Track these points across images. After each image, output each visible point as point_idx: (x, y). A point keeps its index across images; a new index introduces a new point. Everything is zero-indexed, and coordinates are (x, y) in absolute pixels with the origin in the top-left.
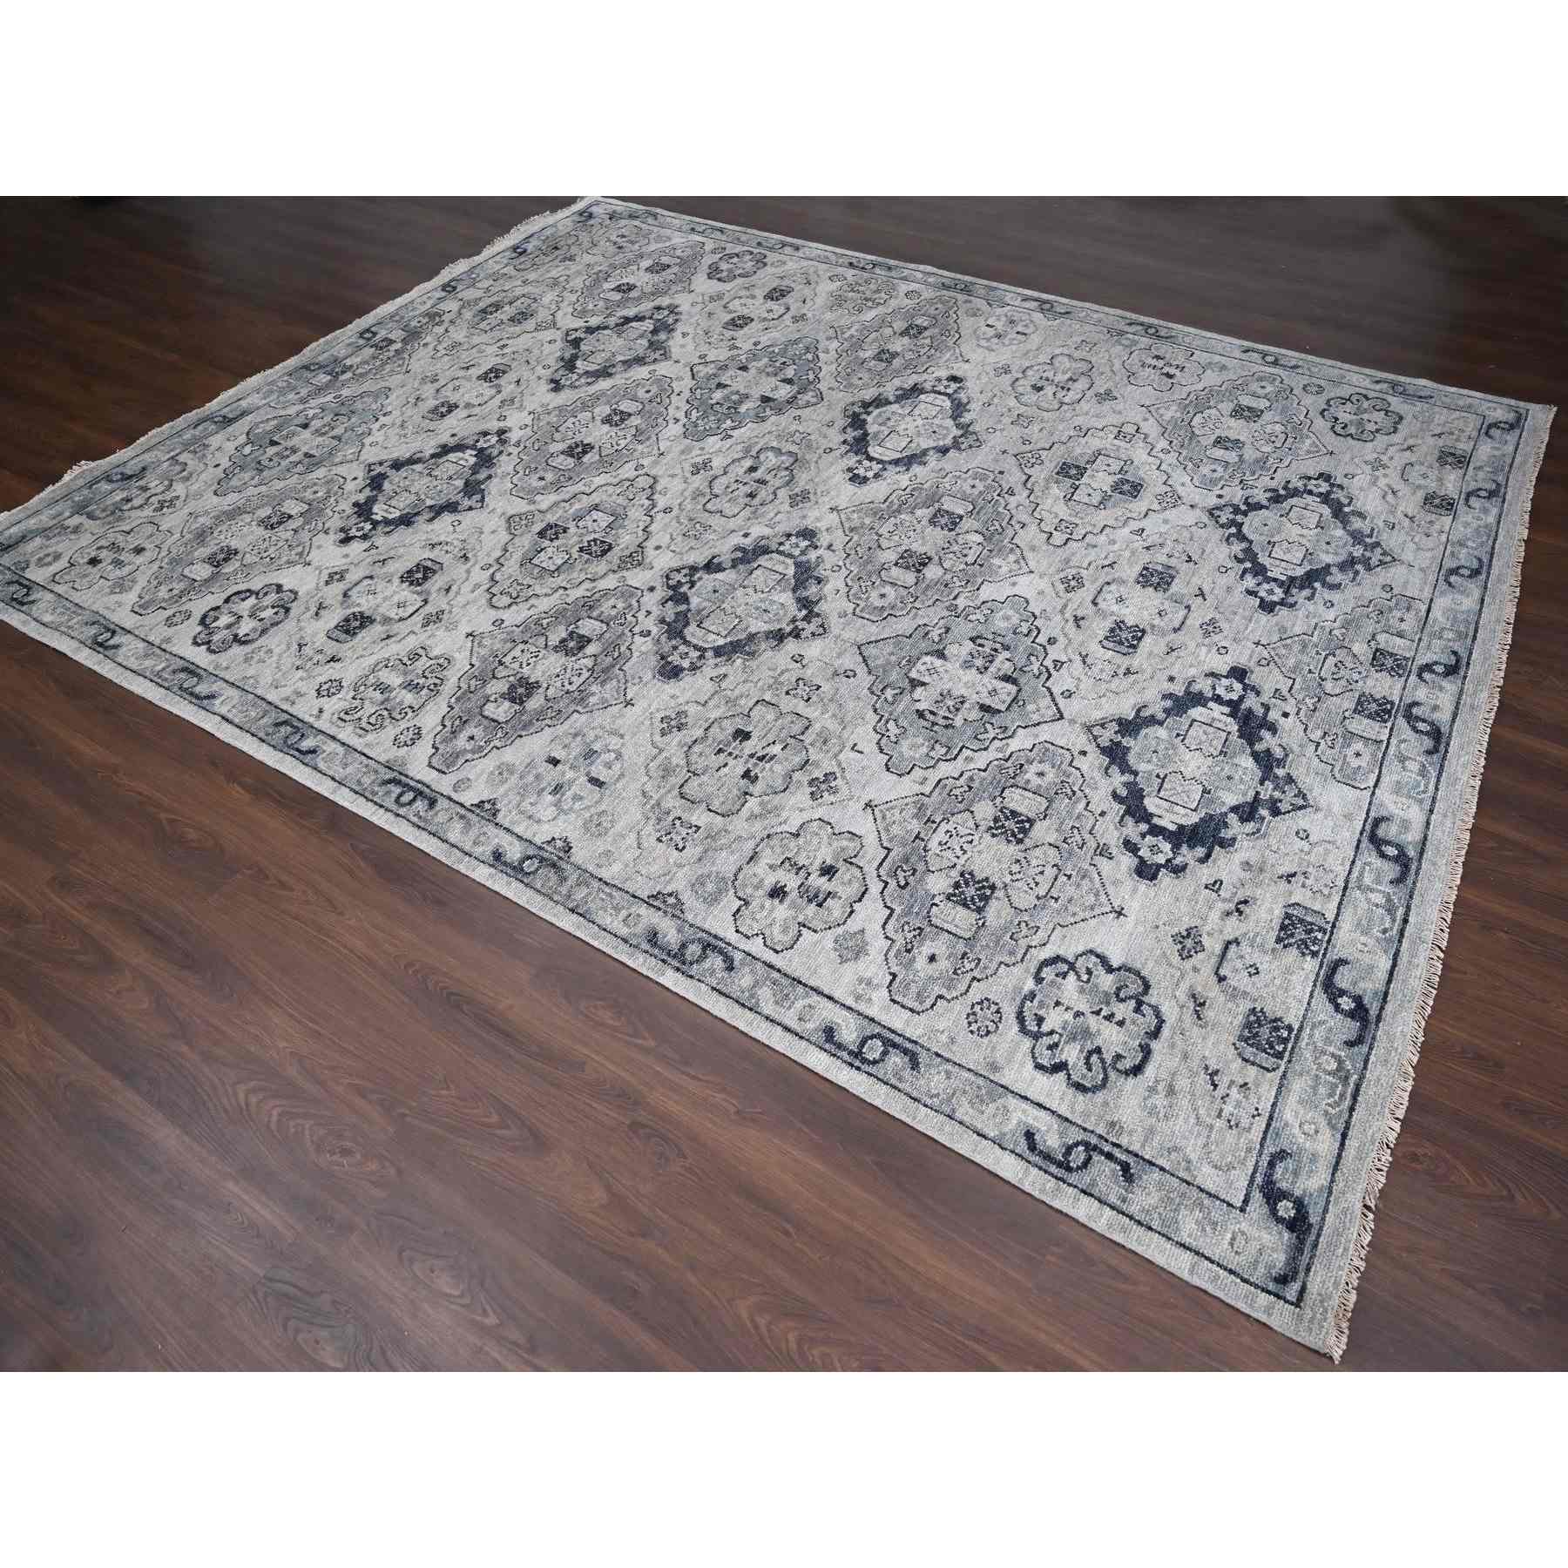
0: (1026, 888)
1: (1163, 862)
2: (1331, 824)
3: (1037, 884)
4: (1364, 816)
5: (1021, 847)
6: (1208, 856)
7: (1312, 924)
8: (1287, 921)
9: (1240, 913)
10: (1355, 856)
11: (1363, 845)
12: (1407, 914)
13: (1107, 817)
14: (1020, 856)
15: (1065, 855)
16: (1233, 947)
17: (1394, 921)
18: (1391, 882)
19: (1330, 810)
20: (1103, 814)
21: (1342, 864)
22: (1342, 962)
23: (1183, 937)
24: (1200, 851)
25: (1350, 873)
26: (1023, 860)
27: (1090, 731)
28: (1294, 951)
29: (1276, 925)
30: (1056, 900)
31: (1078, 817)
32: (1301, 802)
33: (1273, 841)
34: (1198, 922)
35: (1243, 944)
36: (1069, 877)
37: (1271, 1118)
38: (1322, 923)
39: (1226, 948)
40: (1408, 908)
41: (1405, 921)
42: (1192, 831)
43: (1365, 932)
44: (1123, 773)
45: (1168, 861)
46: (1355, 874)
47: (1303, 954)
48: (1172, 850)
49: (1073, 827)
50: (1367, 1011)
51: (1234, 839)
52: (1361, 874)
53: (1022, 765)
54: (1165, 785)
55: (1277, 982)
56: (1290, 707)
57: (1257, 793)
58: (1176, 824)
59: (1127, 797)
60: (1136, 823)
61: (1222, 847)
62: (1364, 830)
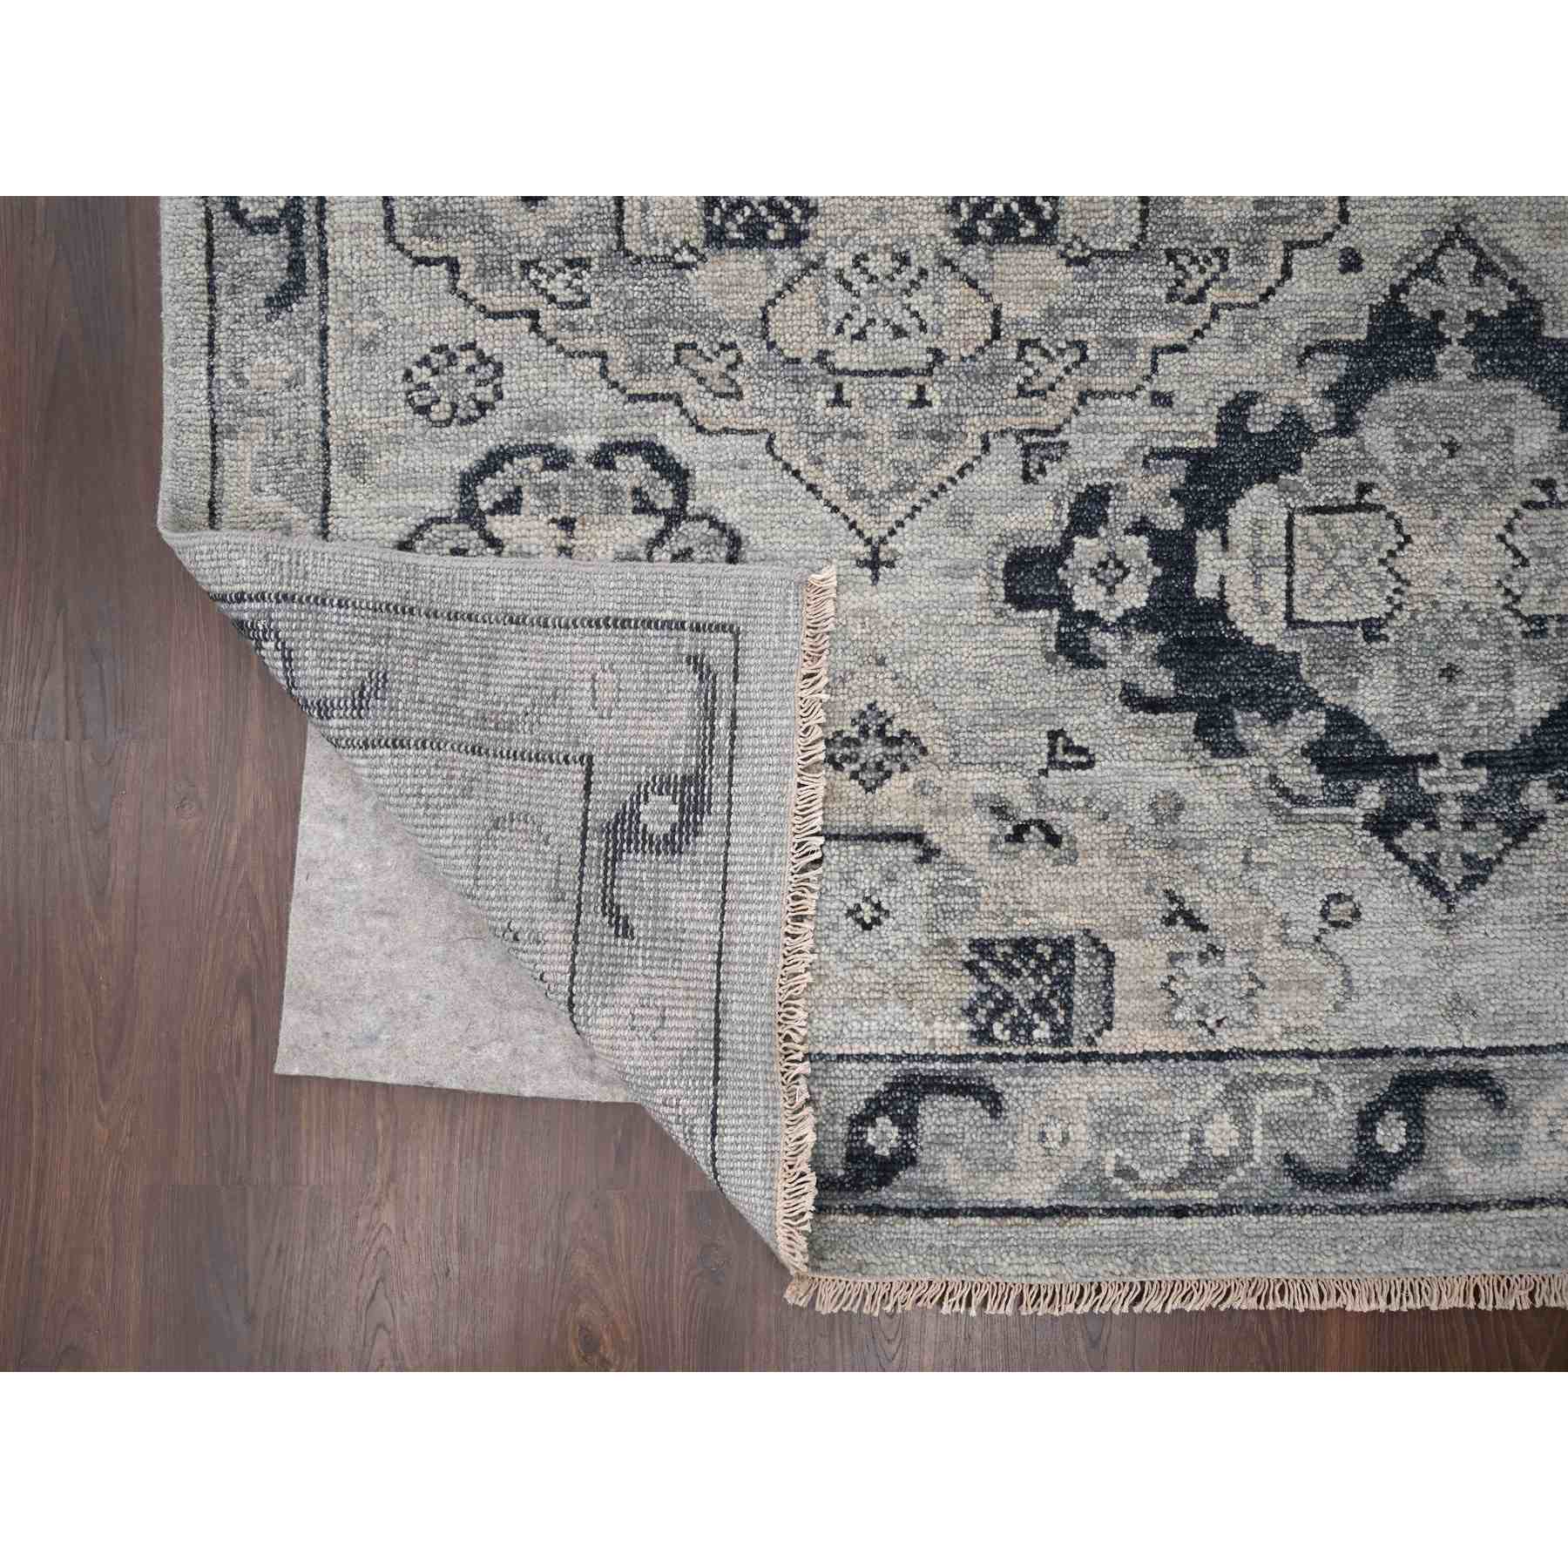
0: (834, 316)
1: (1081, 605)
2: (1414, 966)
3: (861, 335)
4: (1482, 1043)
5: (952, 248)
6: (1155, 705)
7: (1068, 1006)
8: (1045, 950)
9: (1019, 834)
10: (1331, 1054)
11: (1377, 1065)
12: (1201, 1210)
13: (1156, 418)
14: (923, 258)
15: (983, 363)
16: (909, 851)
17: (1168, 1187)
18: (1288, 1158)
19: (1459, 955)
20: (1162, 400)
21: (1287, 1031)
22: (993, 1102)
23: (881, 732)
24: (1161, 682)
25: (1274, 1054)
26: (911, 273)
27: (1448, 241)
28: (969, 988)
29: (1021, 928)
30: (838, 401)
31: (1119, 344)
32: (1451, 878)
33: (1279, 849)
34: (940, 749)
35: (928, 872)
36: (921, 401)
38: (1083, 1026)
39: (900, 837)
40: (1223, 1210)
41: (1180, 1212)
42: (1221, 641)
43: (1100, 1132)
44: (1331, 393)
45: (1091, 617)
46: (1273, 1068)
47: (970, 1012)
48: (1130, 613)
49: (1081, 346)
50: (884, 1181)
51: (1240, 750)
52: (1277, 1082)
54: (1340, 522)
55: (865, 976)
57: (1431, 761)
58: (1221, 594)
59: (1249, 437)
60: (1174, 493)
61: (1199, 729)
62: (1430, 1054)
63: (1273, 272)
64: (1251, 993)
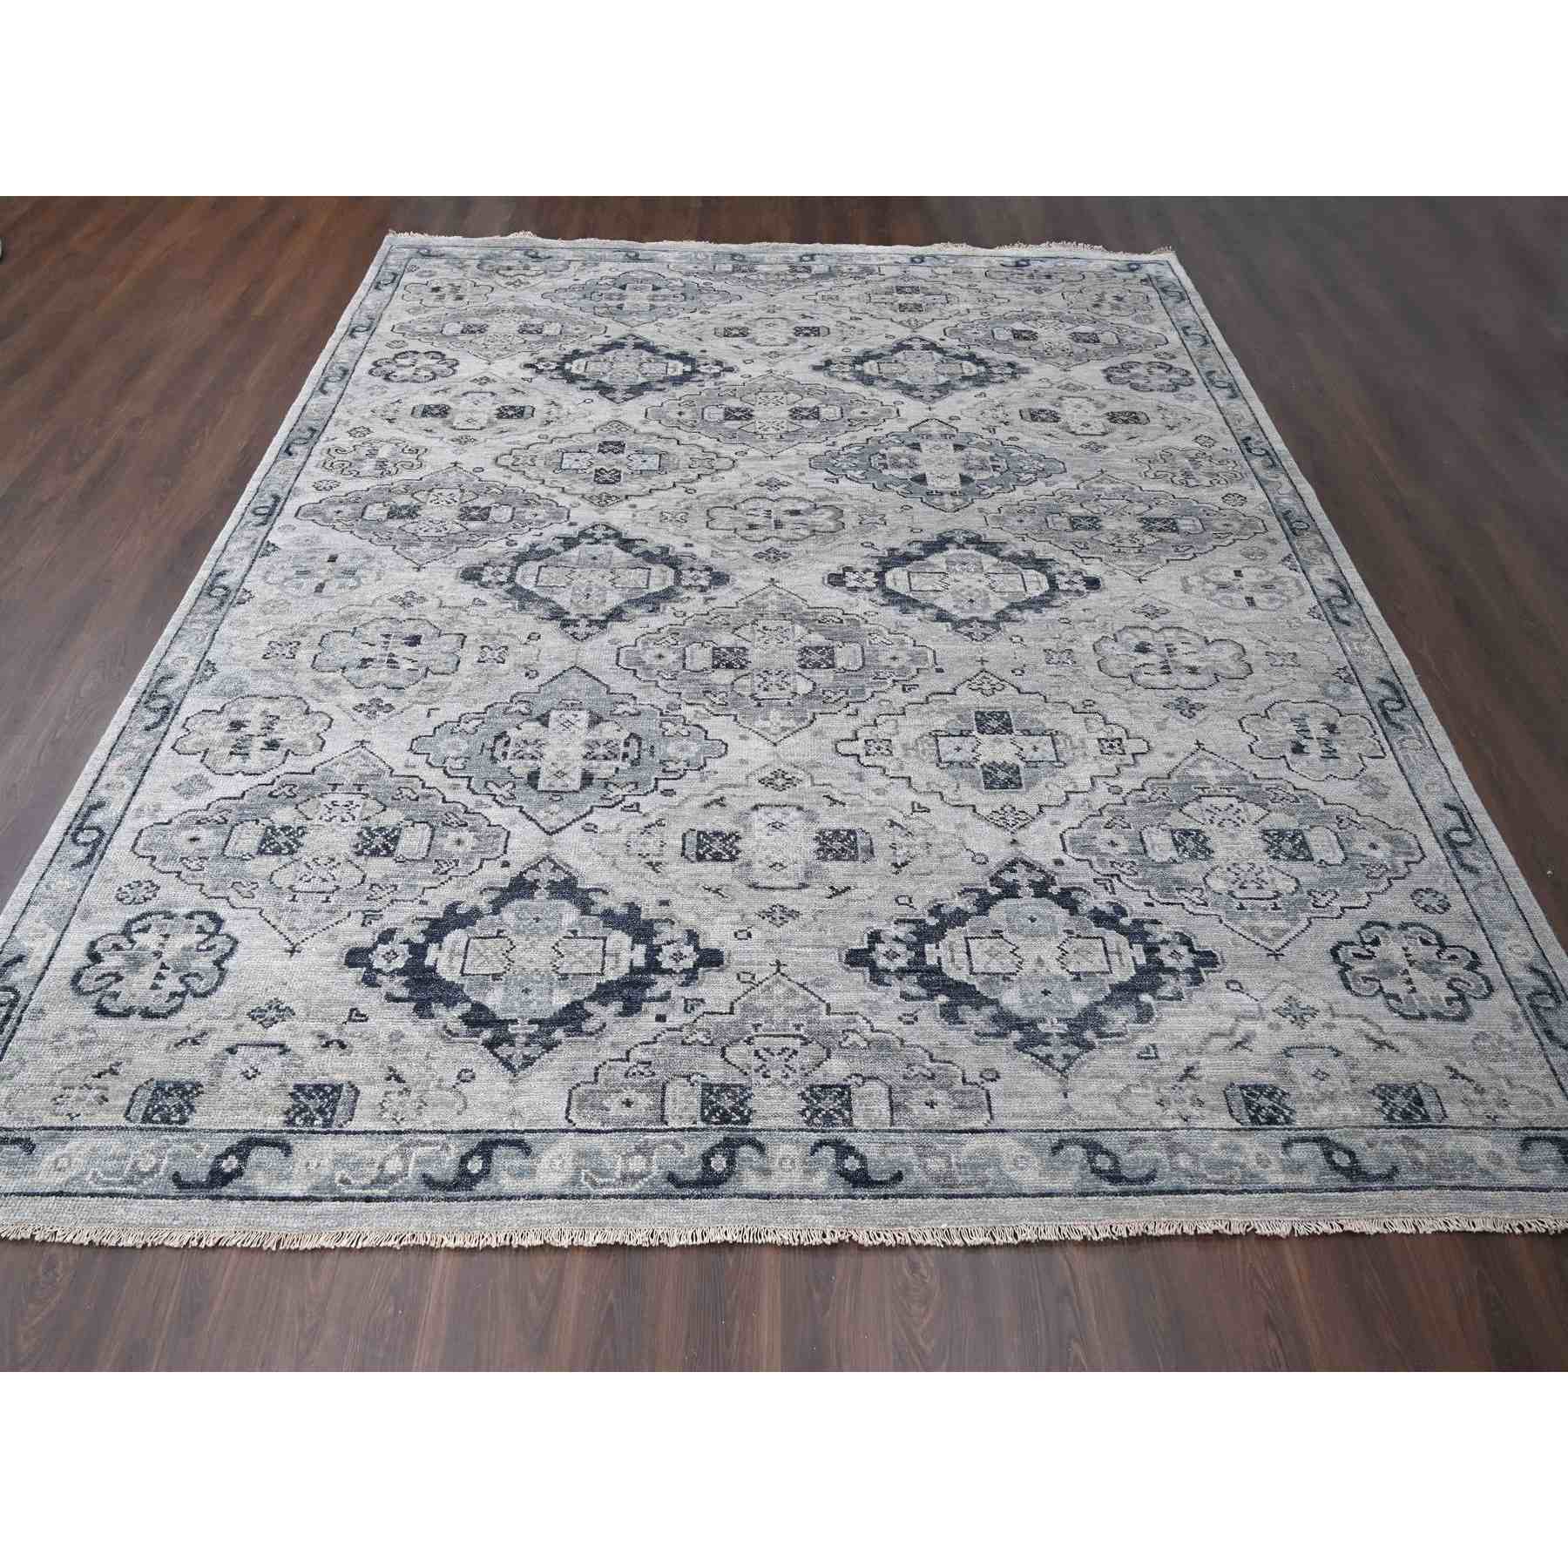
0: (300, 875)
1: (376, 966)
2: (497, 1097)
3: (309, 881)
4: (523, 1128)
5: (352, 856)
6: (398, 1000)
7: (333, 1111)
8: (329, 1089)
9: (327, 1045)
10: (452, 1132)
11: (473, 1136)
12: (378, 1199)
13: (419, 908)
14: (340, 859)
15: (355, 890)
16: (278, 1050)
17: (364, 1188)
18: (424, 1176)
19: (518, 1094)
20: (424, 903)
21: (433, 1123)
22: (287, 1150)
23: (277, 1007)
24: (404, 993)
25: (426, 1132)
26: (334, 864)
27: (544, 859)
28: (289, 1103)
29: (321, 1080)
30: (293, 900)
31: (411, 886)
32: (516, 1063)
33: (442, 1052)
34: (300, 1013)
35: (283, 1058)
36: (327, 900)
37: (71, 1129)
38: (339, 1118)
39: (274, 1045)
40: (389, 1199)
41: (368, 1199)
42: (432, 979)
43: (336, 1163)
44: (492, 902)
45: (379, 971)
46: (424, 1138)
47: (287, 1113)
48: (395, 970)
49: (396, 887)
50: (224, 1184)
51: (432, 1016)
52: (424, 1144)
53: (466, 825)
54: (489, 942)
55: (242, 1098)
57: (514, 1022)
58: (435, 964)
59: (456, 915)
60: (422, 932)
61: (416, 1009)
62: (498, 1132)
63: (476, 866)
64: (420, 1107)
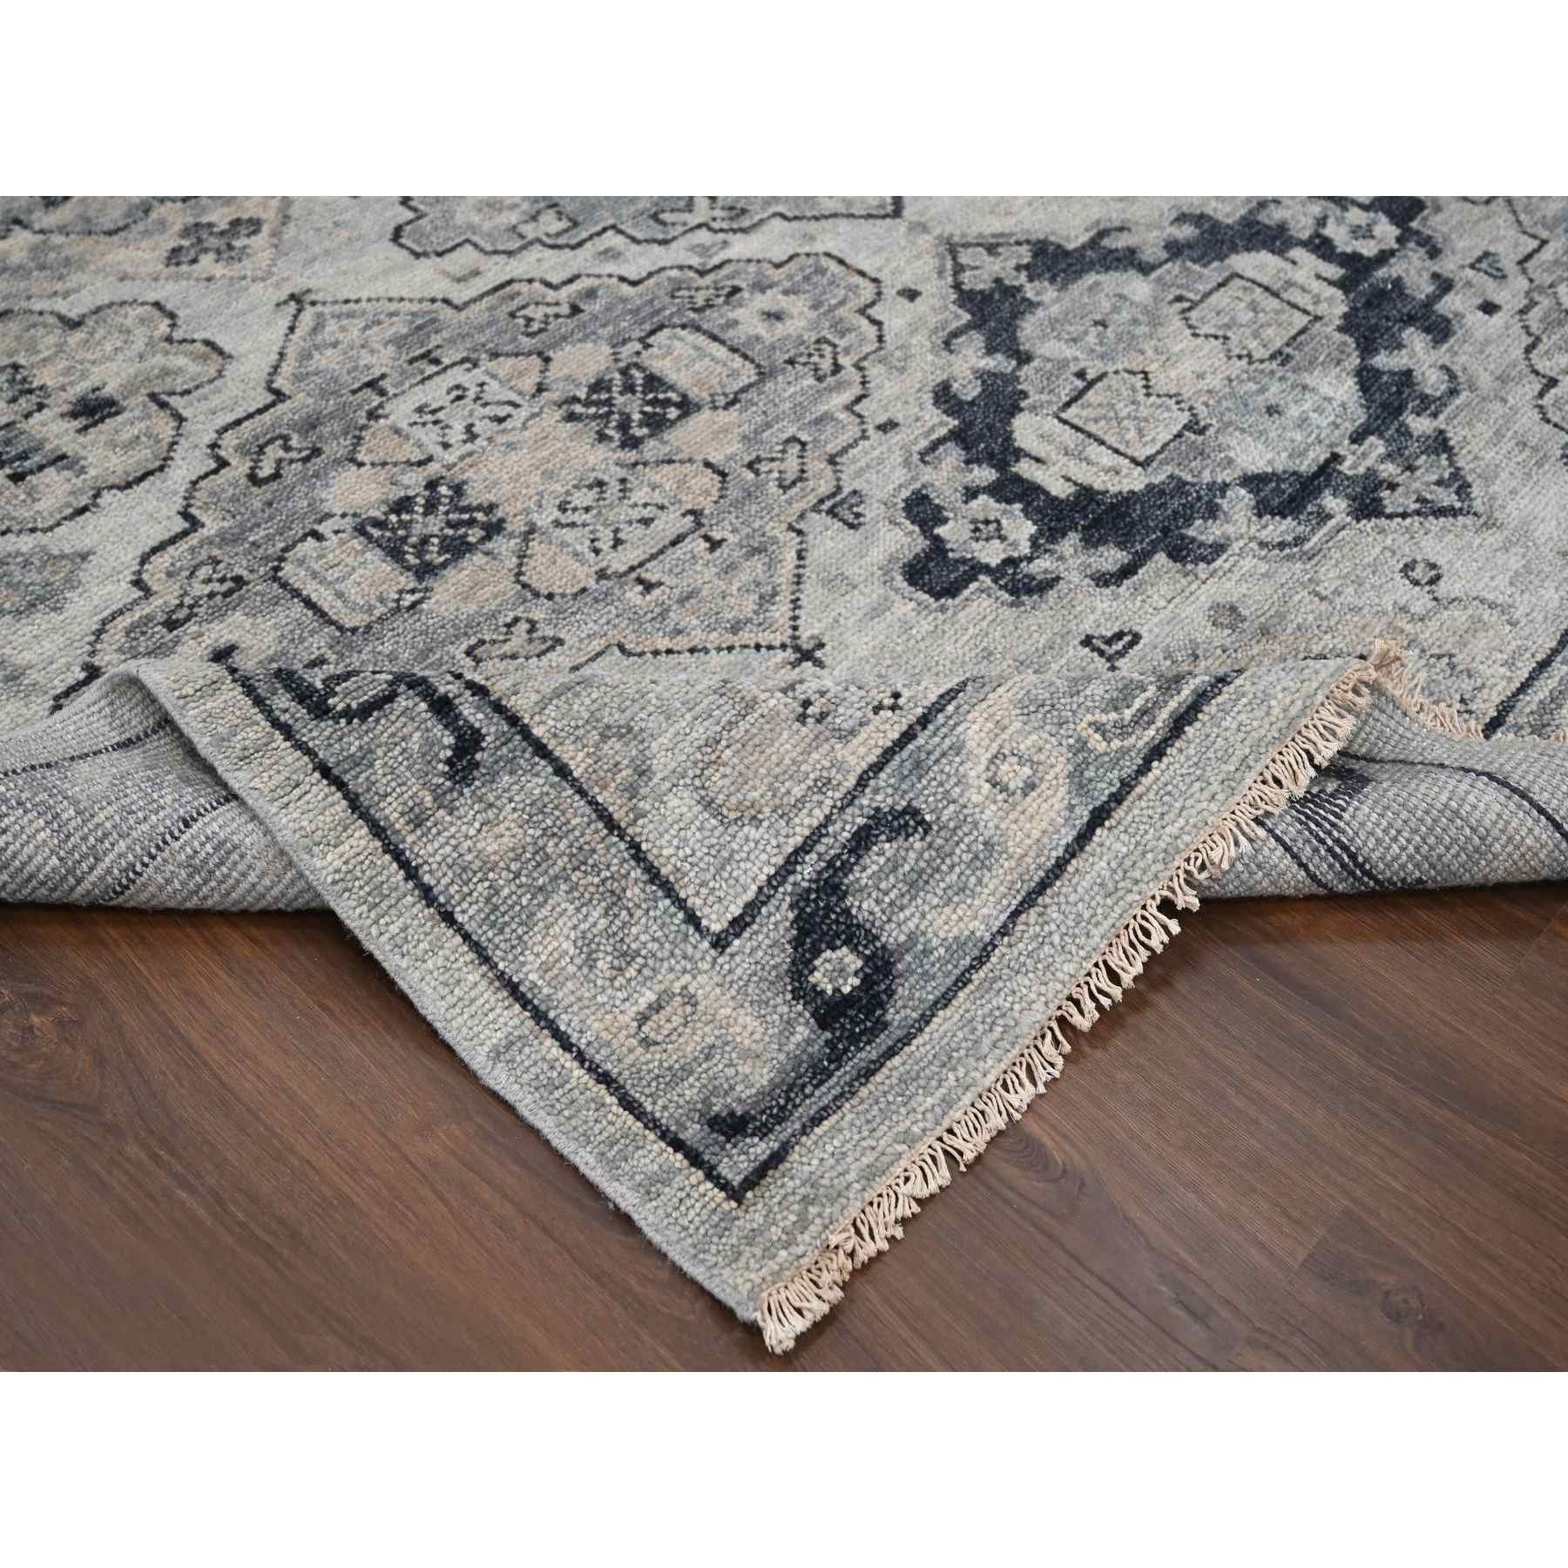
0: (584, 548)
1: (994, 562)
3: (617, 542)
5: (631, 456)
6: (1127, 572)
13: (895, 438)
14: (612, 474)
15: (734, 493)
19: (1524, 533)
20: (888, 427)
21: (1510, 664)
24: (1111, 557)
25: (1524, 687)
26: (614, 488)
27: (953, 253)
30: (648, 587)
31: (819, 421)
32: (1448, 498)
33: (1329, 575)
36: (714, 545)
42: (1113, 507)
44: (990, 350)
45: (1010, 562)
48: (1034, 541)
49: (794, 440)
51: (1219, 548)
53: (736, 290)
54: (1091, 400)
56: (1509, 295)
57: (1335, 458)
58: (1075, 484)
59: (972, 403)
60: (967, 462)
61: (1177, 559)
63: (872, 331)
64: (1452, 667)
